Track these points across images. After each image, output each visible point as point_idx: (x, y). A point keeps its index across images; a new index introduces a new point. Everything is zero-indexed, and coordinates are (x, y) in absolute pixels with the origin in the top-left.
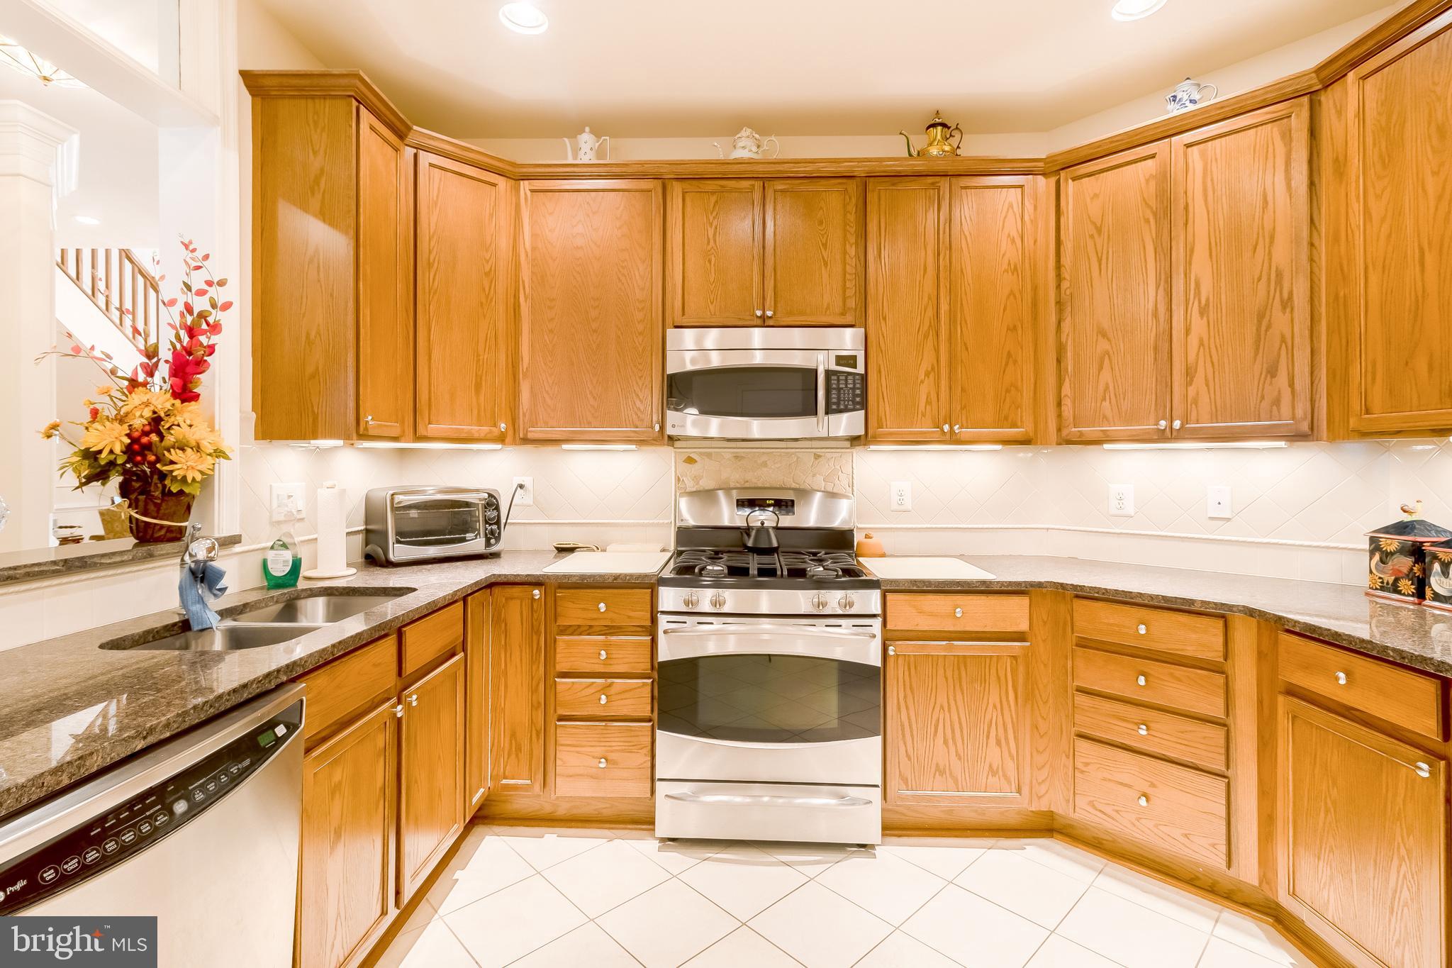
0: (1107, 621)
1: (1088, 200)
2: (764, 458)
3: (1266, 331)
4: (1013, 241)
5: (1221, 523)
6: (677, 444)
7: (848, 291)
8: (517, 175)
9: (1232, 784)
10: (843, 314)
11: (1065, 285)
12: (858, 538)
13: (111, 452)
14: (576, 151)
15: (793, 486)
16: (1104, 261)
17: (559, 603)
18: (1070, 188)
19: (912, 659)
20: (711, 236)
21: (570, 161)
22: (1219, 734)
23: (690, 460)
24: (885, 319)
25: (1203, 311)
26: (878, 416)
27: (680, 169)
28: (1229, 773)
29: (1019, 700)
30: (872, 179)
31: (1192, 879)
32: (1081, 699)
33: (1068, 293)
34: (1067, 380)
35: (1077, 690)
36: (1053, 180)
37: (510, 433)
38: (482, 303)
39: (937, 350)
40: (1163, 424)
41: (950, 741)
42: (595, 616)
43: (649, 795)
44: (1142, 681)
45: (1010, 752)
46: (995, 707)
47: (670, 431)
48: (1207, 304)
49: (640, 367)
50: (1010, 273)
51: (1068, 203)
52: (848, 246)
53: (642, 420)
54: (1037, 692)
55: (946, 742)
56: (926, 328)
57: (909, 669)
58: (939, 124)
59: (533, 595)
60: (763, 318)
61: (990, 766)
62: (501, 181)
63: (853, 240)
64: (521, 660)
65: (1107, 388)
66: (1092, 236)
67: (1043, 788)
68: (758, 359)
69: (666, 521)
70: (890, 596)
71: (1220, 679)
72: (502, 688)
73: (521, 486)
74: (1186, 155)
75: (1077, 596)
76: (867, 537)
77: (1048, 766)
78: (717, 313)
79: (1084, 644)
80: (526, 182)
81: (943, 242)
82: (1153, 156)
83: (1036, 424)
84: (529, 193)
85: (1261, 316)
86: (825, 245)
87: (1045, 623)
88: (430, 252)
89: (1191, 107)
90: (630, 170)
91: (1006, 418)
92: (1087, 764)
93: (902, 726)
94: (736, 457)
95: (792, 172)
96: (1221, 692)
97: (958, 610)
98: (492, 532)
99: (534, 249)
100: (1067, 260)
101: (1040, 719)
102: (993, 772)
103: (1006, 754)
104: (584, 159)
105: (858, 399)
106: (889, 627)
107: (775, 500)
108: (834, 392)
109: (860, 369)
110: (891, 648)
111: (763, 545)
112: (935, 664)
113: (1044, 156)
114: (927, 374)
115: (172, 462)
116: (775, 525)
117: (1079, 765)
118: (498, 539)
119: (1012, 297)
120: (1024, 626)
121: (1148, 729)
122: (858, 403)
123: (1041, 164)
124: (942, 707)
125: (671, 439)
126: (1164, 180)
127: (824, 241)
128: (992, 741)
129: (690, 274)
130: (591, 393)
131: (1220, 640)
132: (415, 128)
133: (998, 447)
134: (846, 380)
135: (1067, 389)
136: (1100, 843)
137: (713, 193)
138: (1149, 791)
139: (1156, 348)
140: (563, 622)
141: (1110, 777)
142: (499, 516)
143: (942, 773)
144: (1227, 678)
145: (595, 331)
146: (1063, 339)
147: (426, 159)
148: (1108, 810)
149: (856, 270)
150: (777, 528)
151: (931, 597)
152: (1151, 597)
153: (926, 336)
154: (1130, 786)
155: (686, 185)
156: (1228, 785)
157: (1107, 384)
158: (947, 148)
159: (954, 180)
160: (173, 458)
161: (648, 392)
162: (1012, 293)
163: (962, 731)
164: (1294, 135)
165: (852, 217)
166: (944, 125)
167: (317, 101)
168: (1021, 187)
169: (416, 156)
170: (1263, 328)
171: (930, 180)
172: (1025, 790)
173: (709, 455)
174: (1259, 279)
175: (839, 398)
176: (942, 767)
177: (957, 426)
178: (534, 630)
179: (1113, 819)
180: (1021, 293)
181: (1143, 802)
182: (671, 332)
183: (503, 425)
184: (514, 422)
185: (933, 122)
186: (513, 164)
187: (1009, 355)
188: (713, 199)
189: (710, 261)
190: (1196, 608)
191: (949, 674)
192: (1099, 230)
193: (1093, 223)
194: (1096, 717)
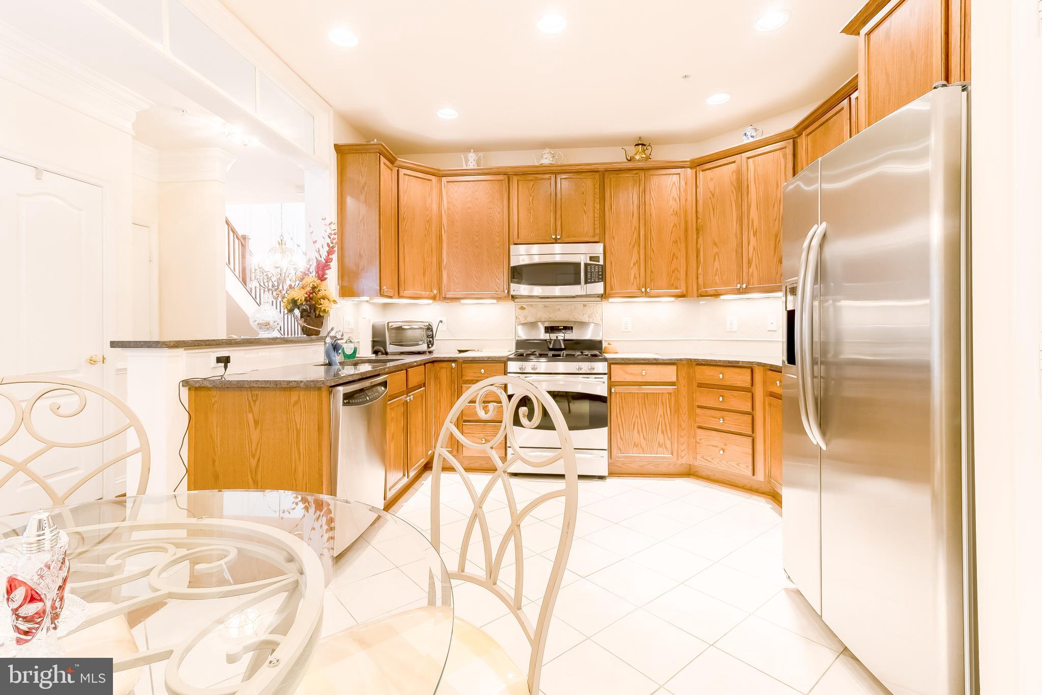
0: (709, 374)
1: (709, 181)
2: (558, 307)
3: (778, 243)
4: (675, 200)
5: (773, 332)
6: (516, 300)
7: (596, 225)
8: (439, 174)
9: (755, 439)
10: (594, 236)
11: (699, 221)
12: (604, 345)
13: (301, 300)
14: (467, 161)
15: (573, 320)
16: (715, 211)
17: (463, 370)
18: (701, 175)
19: (623, 394)
20: (531, 201)
21: (465, 168)
22: (750, 417)
23: (522, 308)
24: (614, 238)
25: (755, 234)
26: (611, 285)
27: (516, 170)
28: (754, 435)
29: (672, 411)
30: (607, 172)
31: (743, 486)
32: (699, 411)
33: (700, 224)
34: (700, 266)
35: (698, 407)
36: (694, 170)
37: (438, 295)
38: (425, 235)
39: (639, 253)
40: (739, 285)
41: (641, 432)
42: (479, 375)
43: (504, 456)
44: (721, 399)
45: (668, 437)
46: (661, 416)
47: (512, 293)
48: (756, 231)
49: (498, 263)
50: (674, 216)
51: (700, 182)
52: (596, 204)
53: (499, 288)
54: (681, 410)
55: (638, 432)
56: (634, 242)
57: (622, 399)
58: (641, 144)
59: (452, 366)
60: (556, 239)
61: (659, 443)
62: (433, 178)
63: (598, 201)
64: (447, 396)
65: (717, 270)
66: (710, 198)
67: (684, 454)
68: (558, 259)
69: (510, 338)
70: (612, 366)
71: (750, 394)
72: (438, 408)
73: (441, 322)
74: (747, 162)
75: (697, 365)
76: (609, 344)
77: (686, 443)
78: (534, 237)
79: (700, 385)
80: (445, 178)
81: (642, 201)
82: (734, 162)
83: (687, 288)
84: (446, 183)
85: (776, 236)
86: (585, 204)
87: (684, 378)
88: (404, 214)
89: (751, 140)
90: (492, 171)
91: (673, 285)
92: (701, 439)
93: (619, 425)
94: (545, 306)
95: (569, 170)
96: (750, 401)
97: (644, 371)
98: (430, 342)
99: (448, 209)
100: (700, 209)
101: (682, 422)
102: (660, 445)
103: (666, 437)
104: (471, 167)
105: (600, 277)
106: (612, 380)
107: (564, 327)
108: (589, 273)
109: (601, 262)
110: (613, 389)
111: (558, 347)
112: (633, 396)
113: (689, 160)
114: (634, 264)
115: (321, 304)
116: (563, 338)
117: (698, 440)
118: (432, 345)
119: (675, 227)
120: (674, 379)
121: (723, 420)
122: (600, 279)
123: (688, 163)
124: (637, 416)
125: (513, 297)
126: (739, 173)
127: (584, 202)
128: (660, 431)
129: (521, 220)
130: (475, 276)
131: (749, 378)
132: (398, 159)
133: (673, 299)
134: (595, 268)
135: (700, 271)
136: (709, 477)
137: (532, 181)
138: (724, 447)
139: (736, 251)
140: (465, 378)
141: (709, 444)
142: (433, 334)
143: (637, 446)
144: (752, 394)
145: (477, 247)
146: (699, 247)
147: (402, 171)
148: (709, 459)
149: (600, 215)
150: (565, 340)
151: (631, 366)
152: (724, 361)
153: (634, 246)
154: (716, 447)
155: (519, 177)
156: (753, 440)
157: (717, 268)
158: (644, 156)
159: (646, 172)
160: (322, 302)
161: (502, 274)
162: (675, 225)
163: (646, 427)
164: (788, 156)
165: (597, 191)
166: (643, 145)
167: (363, 154)
168: (679, 174)
169: (398, 171)
170: (777, 242)
171: (635, 172)
172: (675, 454)
173: (531, 306)
174: (776, 220)
175: (591, 277)
176: (637, 444)
177: (649, 289)
178: (452, 382)
179: (711, 462)
180: (679, 225)
181: (721, 452)
182: (512, 247)
183: (435, 291)
184: (440, 290)
185: (638, 143)
186: (439, 170)
187: (674, 254)
188: (532, 183)
189: (530, 213)
190: (740, 364)
191: (640, 401)
192: (713, 195)
193: (711, 192)
194: (705, 417)
